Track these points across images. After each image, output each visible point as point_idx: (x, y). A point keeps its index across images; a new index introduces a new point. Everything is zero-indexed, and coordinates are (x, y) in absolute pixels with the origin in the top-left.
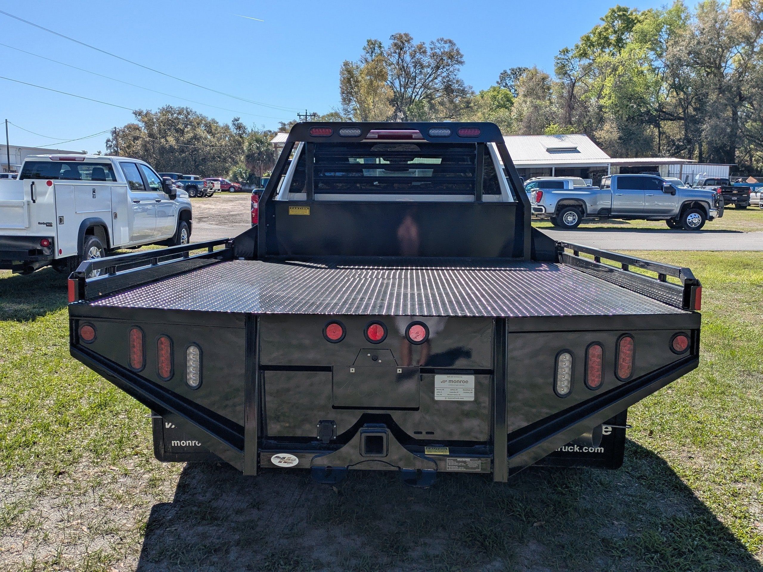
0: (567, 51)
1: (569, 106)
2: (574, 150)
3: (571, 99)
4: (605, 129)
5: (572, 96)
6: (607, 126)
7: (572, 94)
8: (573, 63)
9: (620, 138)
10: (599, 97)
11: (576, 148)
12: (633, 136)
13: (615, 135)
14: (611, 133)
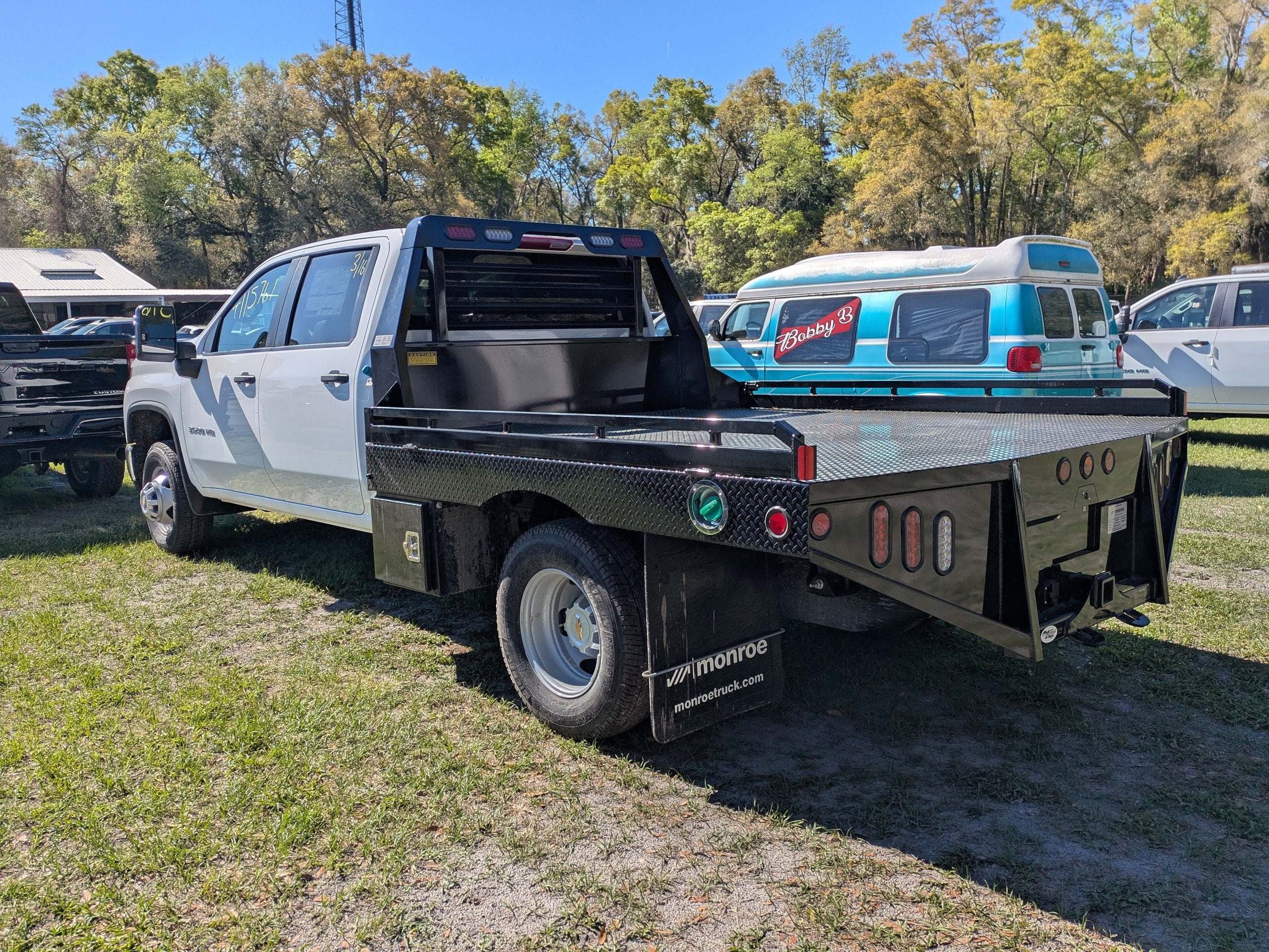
0: (38, 111)
1: (62, 201)
2: (90, 275)
3: (63, 191)
4: (132, 242)
5: (64, 184)
6: (135, 238)
7: (65, 182)
8: (50, 132)
9: (159, 258)
10: (112, 191)
11: (93, 272)
12: (178, 256)
13: (151, 253)
14: (143, 249)
